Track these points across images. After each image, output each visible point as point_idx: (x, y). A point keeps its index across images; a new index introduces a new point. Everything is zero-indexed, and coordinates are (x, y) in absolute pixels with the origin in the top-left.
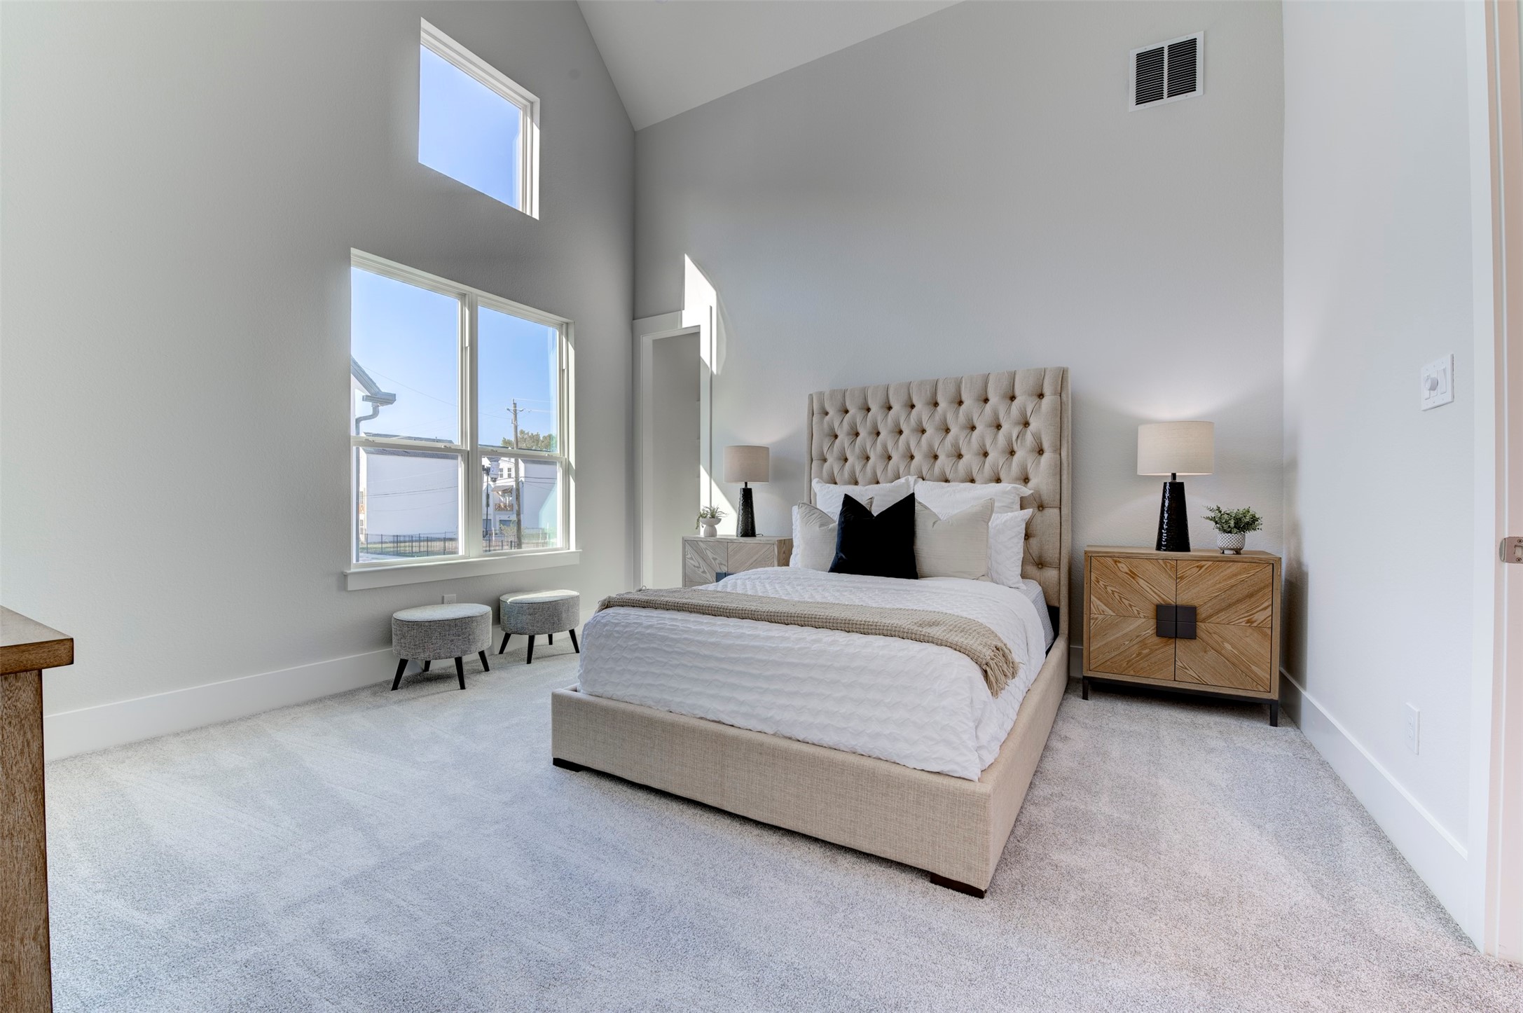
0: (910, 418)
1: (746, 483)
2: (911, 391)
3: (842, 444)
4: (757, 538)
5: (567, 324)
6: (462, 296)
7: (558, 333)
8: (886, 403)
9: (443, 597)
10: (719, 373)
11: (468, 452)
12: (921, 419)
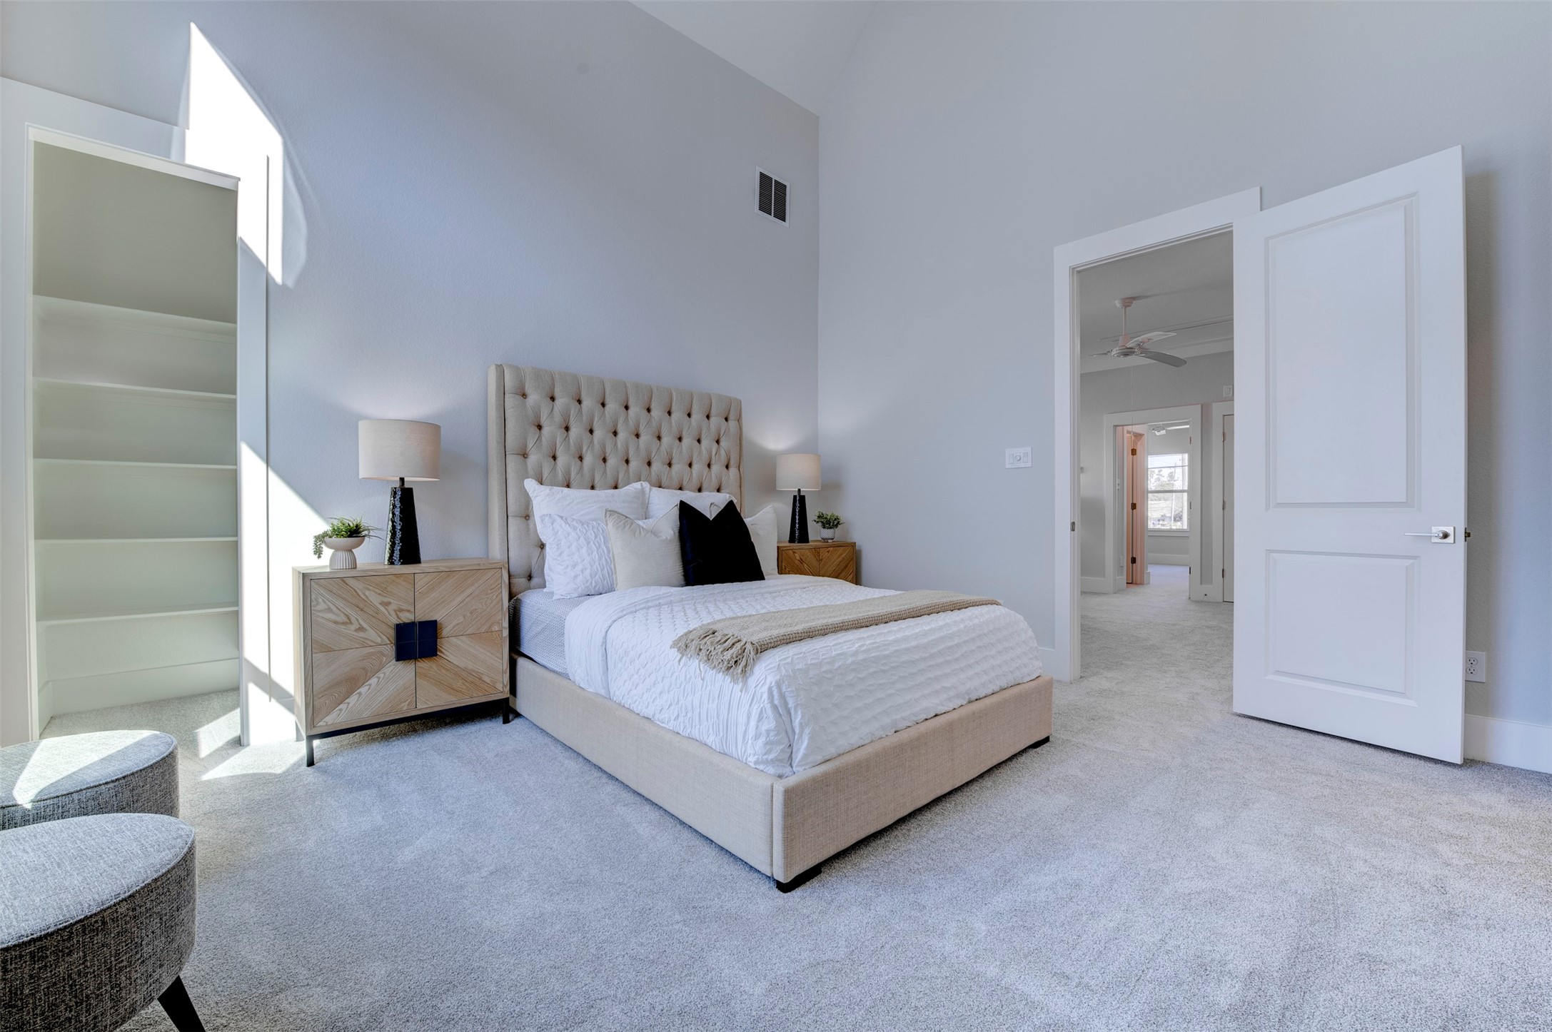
1: (402, 480)
4: (422, 565)
10: (290, 283)
12: (639, 422)
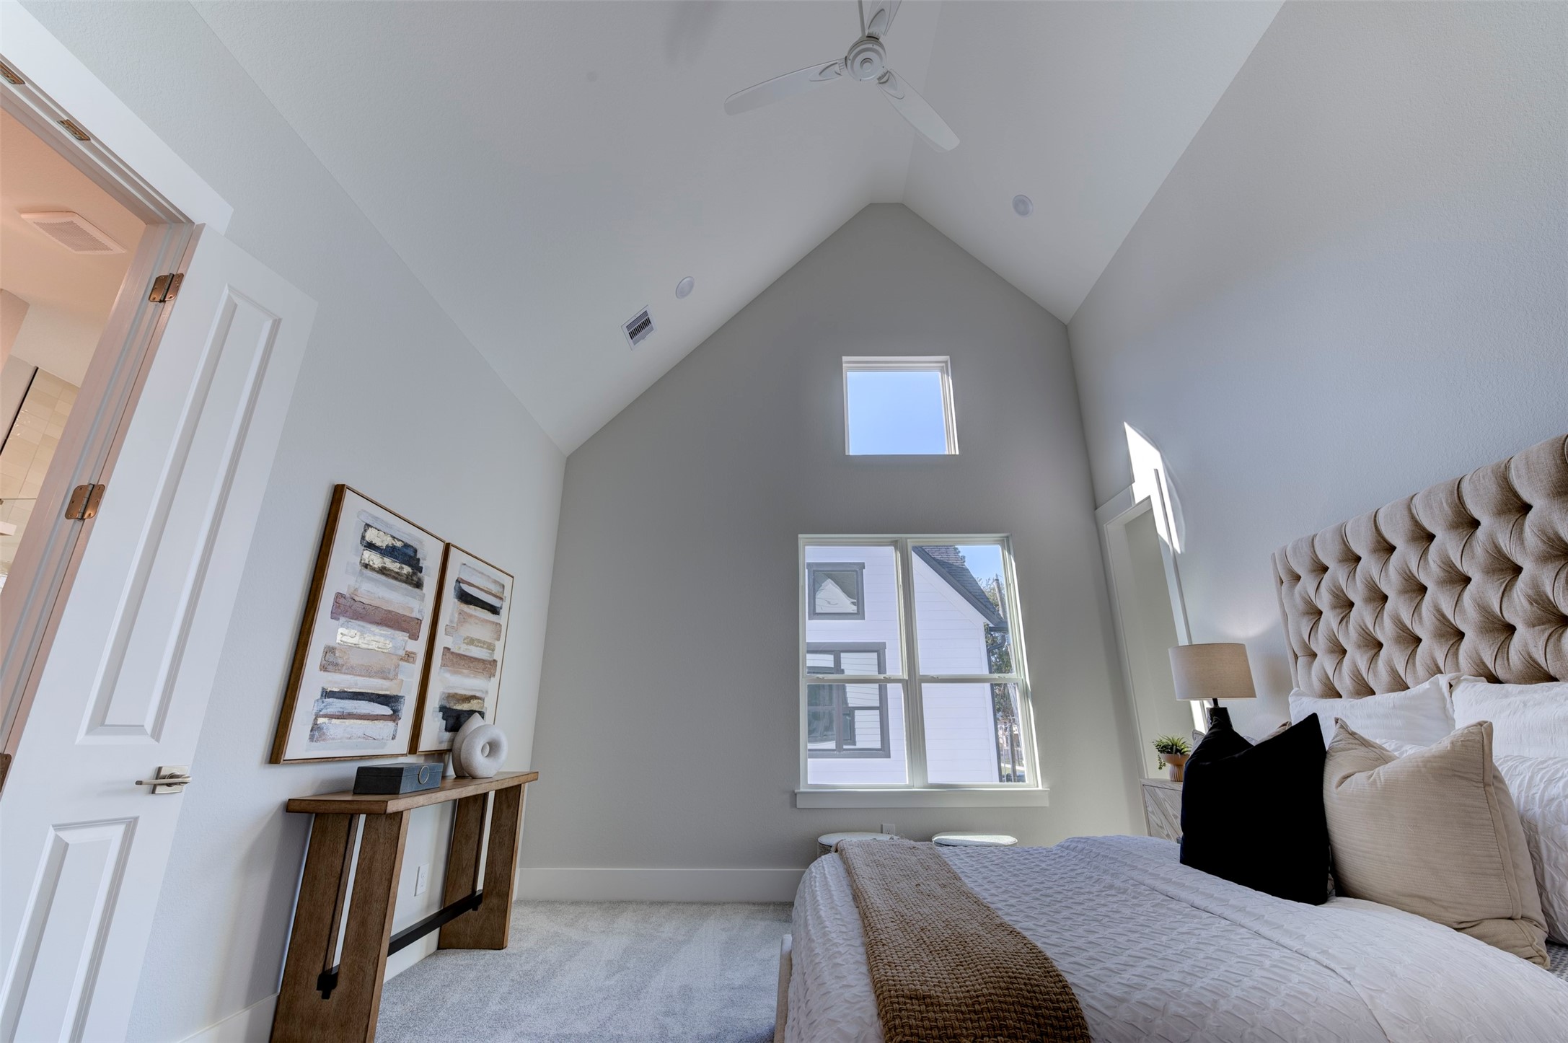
0: (1426, 560)
1: (1215, 701)
2: (1414, 511)
3: (1328, 625)
5: (1007, 537)
6: (894, 543)
7: (1001, 549)
8: (1378, 542)
9: (882, 826)
10: (1183, 550)
11: (907, 681)
